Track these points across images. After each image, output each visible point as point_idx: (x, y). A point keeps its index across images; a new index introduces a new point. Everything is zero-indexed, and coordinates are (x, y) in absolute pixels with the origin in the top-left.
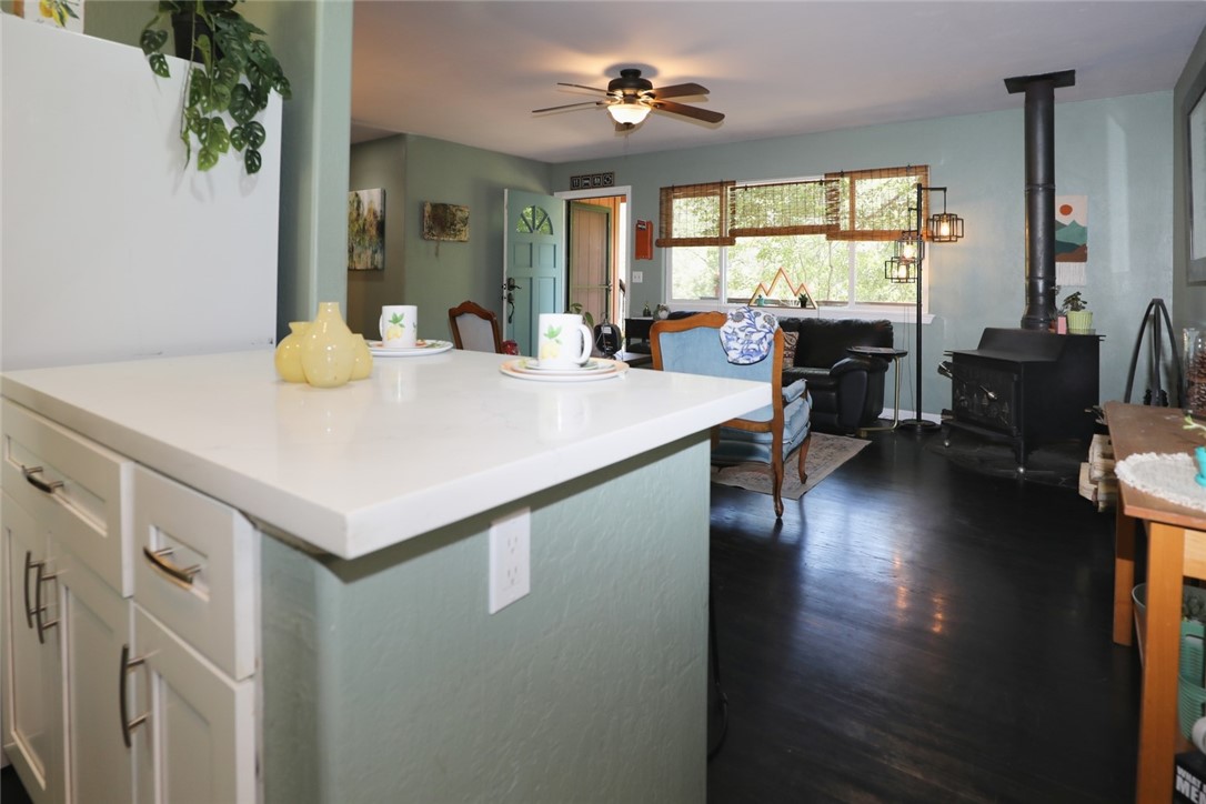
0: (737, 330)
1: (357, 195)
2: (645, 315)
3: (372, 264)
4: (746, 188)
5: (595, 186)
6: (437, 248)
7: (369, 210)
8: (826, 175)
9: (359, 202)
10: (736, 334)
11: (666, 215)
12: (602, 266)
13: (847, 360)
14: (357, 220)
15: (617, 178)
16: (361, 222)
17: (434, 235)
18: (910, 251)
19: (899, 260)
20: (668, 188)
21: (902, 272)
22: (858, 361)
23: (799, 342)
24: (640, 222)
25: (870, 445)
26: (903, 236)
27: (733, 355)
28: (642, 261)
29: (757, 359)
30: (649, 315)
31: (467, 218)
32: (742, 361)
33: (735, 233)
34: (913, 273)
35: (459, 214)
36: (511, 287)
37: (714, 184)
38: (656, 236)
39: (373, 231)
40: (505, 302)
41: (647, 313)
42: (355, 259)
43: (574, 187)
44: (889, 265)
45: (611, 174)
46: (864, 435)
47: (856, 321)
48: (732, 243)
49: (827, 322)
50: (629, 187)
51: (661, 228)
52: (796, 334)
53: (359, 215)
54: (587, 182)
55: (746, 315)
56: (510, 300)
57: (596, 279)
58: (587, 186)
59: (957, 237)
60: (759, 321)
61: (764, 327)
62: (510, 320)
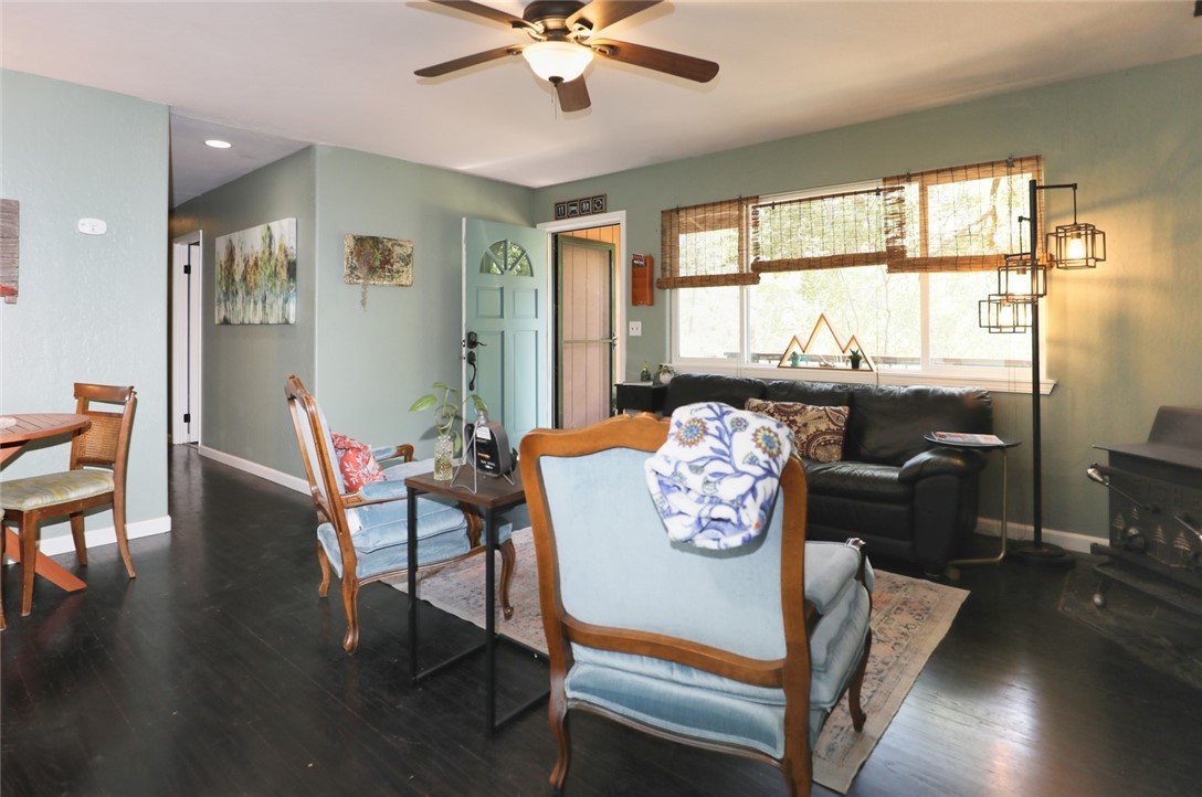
0: (683, 469)
1: (269, 228)
2: (642, 380)
3: (283, 317)
4: (773, 205)
5: (583, 213)
6: (364, 294)
7: (280, 247)
8: (885, 180)
9: (271, 237)
10: (682, 478)
11: (669, 248)
12: (604, 314)
13: (925, 456)
14: (269, 260)
15: (610, 202)
16: (273, 262)
17: (359, 278)
18: (1020, 283)
19: (1006, 298)
20: (671, 211)
21: (1006, 316)
22: (945, 459)
23: (849, 422)
24: (636, 257)
25: (968, 598)
26: (1006, 262)
27: (680, 528)
28: (643, 309)
30: (649, 379)
31: (409, 256)
32: (703, 541)
33: (760, 267)
34: (1025, 316)
35: (397, 250)
36: (472, 342)
37: (730, 202)
38: (658, 274)
39: (284, 274)
40: (464, 362)
41: (646, 377)
42: (268, 311)
43: (559, 216)
44: (985, 306)
45: (603, 197)
46: (953, 574)
47: (934, 391)
48: (755, 280)
50: (624, 212)
51: (663, 264)
52: (844, 409)
53: (270, 254)
54: (574, 208)
55: (712, 426)
56: (471, 359)
57: (596, 331)
58: (573, 214)
59: (1097, 260)
60: (743, 445)
61: (753, 461)
62: (471, 387)
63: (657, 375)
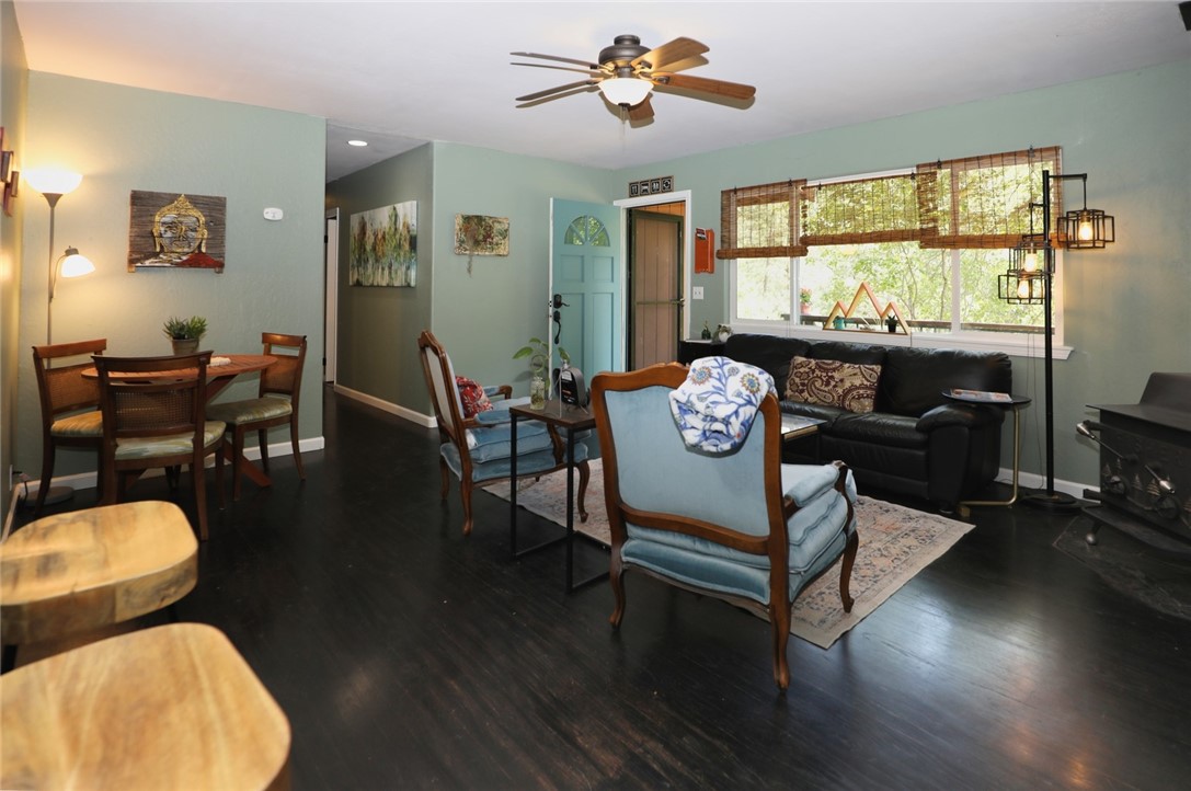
0: (694, 399)
1: (395, 209)
2: (703, 338)
3: (406, 281)
4: (820, 187)
5: (654, 192)
6: (470, 263)
7: (404, 224)
8: (918, 167)
9: (396, 216)
10: (692, 405)
11: (727, 221)
12: (673, 279)
13: (941, 409)
14: (395, 235)
15: (676, 183)
16: (398, 236)
17: (466, 250)
18: (1033, 261)
19: (1020, 274)
20: (731, 191)
21: (1023, 290)
22: (956, 412)
23: (881, 379)
24: (699, 231)
26: (1022, 243)
27: (692, 437)
28: (704, 275)
29: (727, 446)
30: (709, 338)
31: (506, 231)
32: (708, 446)
33: (807, 242)
34: (1039, 286)
35: (497, 226)
36: (558, 303)
37: (781, 184)
38: (718, 246)
39: (407, 247)
40: (551, 320)
41: (706, 335)
42: (393, 276)
43: (633, 193)
44: (1004, 279)
45: (669, 178)
46: (965, 512)
47: (960, 353)
48: (804, 253)
49: (920, 353)
50: (690, 191)
51: (722, 237)
52: (878, 368)
53: (396, 229)
54: (646, 187)
55: (715, 372)
56: (557, 317)
57: (666, 293)
58: (645, 193)
59: (1105, 241)
60: (734, 385)
61: (739, 395)
62: (556, 341)
63: (717, 334)
